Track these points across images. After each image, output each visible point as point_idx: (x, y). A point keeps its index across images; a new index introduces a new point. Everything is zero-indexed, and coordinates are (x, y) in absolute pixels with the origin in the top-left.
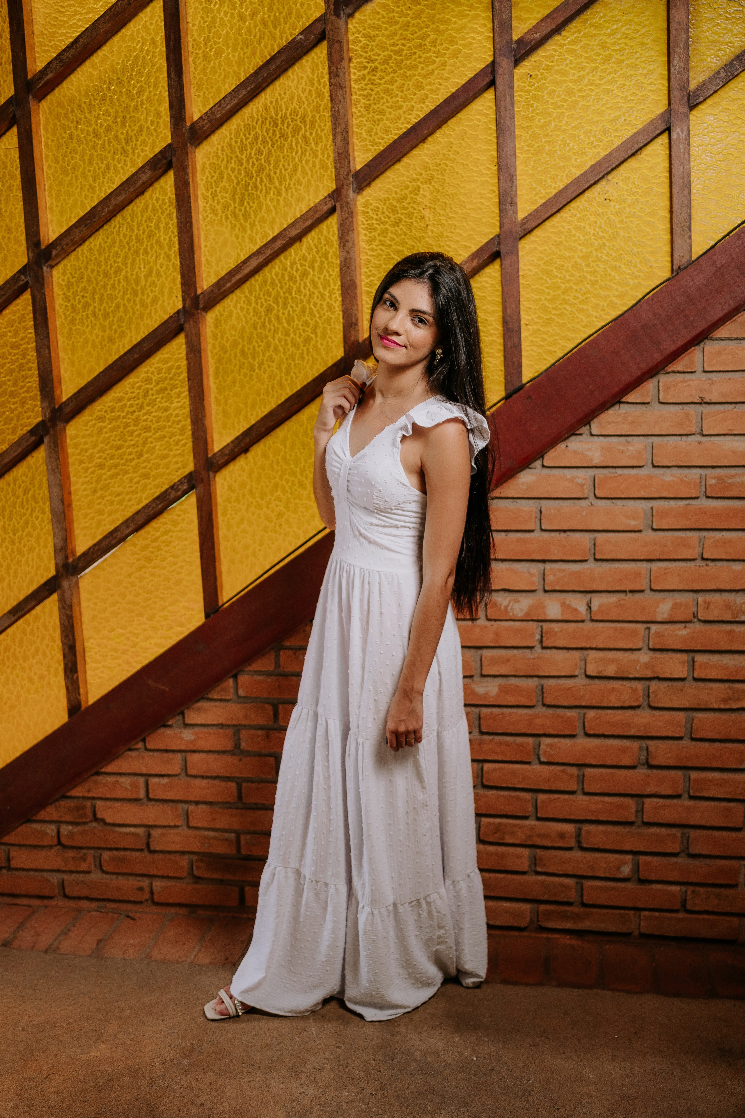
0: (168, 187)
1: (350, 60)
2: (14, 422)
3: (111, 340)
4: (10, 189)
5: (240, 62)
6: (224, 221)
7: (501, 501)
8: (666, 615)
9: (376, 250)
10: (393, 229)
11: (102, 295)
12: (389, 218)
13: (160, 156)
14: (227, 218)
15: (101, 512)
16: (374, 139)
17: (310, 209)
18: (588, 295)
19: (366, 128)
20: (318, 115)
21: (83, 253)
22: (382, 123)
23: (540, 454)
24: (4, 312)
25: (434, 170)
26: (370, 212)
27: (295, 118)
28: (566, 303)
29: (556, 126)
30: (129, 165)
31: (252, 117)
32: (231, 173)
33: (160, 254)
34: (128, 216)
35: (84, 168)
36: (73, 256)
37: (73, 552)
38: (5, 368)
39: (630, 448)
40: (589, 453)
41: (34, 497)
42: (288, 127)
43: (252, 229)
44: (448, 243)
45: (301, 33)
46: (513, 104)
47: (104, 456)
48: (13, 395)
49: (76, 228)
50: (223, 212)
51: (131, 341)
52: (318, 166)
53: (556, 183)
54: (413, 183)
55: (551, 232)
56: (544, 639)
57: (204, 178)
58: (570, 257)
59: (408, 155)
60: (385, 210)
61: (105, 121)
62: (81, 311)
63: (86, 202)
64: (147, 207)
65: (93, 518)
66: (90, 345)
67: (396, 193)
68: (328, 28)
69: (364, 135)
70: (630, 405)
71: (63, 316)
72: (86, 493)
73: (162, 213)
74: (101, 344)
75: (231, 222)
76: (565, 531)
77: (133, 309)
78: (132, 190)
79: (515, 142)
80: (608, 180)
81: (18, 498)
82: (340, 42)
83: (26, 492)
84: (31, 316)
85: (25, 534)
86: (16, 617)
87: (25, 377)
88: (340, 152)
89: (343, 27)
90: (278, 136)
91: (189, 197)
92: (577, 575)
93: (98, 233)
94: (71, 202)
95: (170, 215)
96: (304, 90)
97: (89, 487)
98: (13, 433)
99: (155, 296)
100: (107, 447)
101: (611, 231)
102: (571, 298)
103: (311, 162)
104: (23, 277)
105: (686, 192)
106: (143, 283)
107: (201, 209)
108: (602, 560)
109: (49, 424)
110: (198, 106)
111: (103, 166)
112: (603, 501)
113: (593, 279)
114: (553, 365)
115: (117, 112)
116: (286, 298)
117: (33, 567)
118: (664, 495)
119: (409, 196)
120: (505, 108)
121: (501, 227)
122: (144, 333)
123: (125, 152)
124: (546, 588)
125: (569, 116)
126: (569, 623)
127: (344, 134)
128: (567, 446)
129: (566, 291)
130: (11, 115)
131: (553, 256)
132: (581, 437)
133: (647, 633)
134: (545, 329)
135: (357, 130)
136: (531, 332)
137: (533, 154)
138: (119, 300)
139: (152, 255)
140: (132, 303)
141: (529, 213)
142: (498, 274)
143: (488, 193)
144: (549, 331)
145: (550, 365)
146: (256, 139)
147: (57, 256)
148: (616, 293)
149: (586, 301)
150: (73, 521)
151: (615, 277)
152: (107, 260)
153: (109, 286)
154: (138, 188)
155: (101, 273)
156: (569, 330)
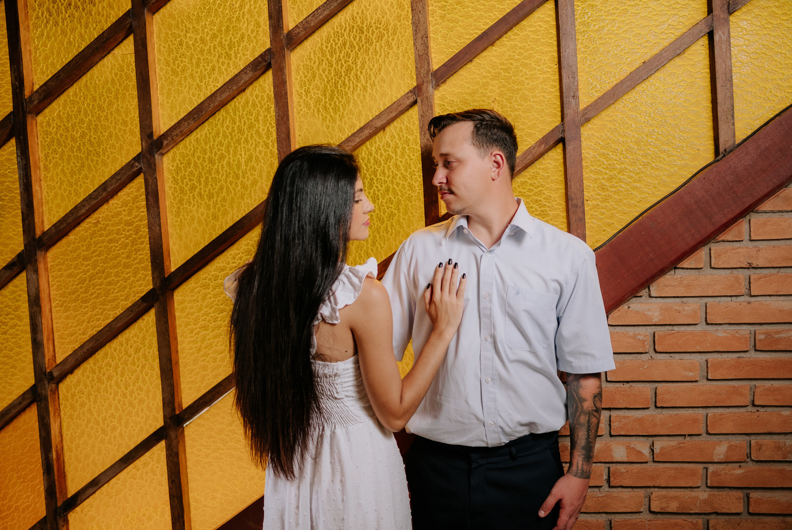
0: (266, 85)
2: (127, 289)
3: (215, 217)
4: (126, 88)
6: (316, 114)
8: (722, 456)
11: (207, 178)
13: (260, 59)
14: (319, 111)
16: (449, 44)
17: (394, 103)
18: (641, 175)
19: (441, 34)
21: (191, 142)
22: (455, 29)
24: (119, 194)
25: (501, 69)
26: (446, 105)
27: (379, 26)
28: (622, 182)
29: (608, 30)
30: (232, 67)
31: (340, 25)
32: (321, 72)
33: (259, 143)
34: (231, 111)
35: (192, 70)
36: (181, 145)
37: (180, 405)
38: (120, 242)
39: (686, 308)
40: (649, 313)
41: (145, 356)
42: (372, 34)
43: (341, 120)
47: (208, 318)
48: (126, 266)
49: (185, 121)
50: (315, 107)
51: (233, 218)
52: (399, 67)
53: (610, 79)
54: (483, 80)
55: (607, 121)
56: (612, 479)
57: (299, 78)
58: (623, 142)
59: (479, 56)
61: (211, 30)
62: (188, 192)
63: (194, 99)
64: (247, 102)
65: (198, 373)
66: (196, 222)
67: (468, 88)
69: (440, 40)
70: (684, 270)
71: (172, 197)
72: (191, 351)
73: (261, 107)
74: (206, 221)
75: (322, 115)
76: (628, 382)
77: (235, 190)
78: (235, 88)
79: (575, 45)
81: (130, 356)
83: (137, 350)
84: (144, 197)
85: (135, 388)
87: (137, 251)
88: (420, 54)
90: (364, 41)
91: (286, 93)
92: (641, 421)
93: (203, 125)
94: (180, 99)
95: (268, 109)
97: (194, 346)
98: (126, 299)
99: (255, 179)
100: (211, 311)
101: (660, 119)
102: (625, 177)
103: (393, 63)
104: (137, 164)
105: (728, 86)
106: (243, 167)
107: (295, 104)
108: (663, 408)
109: (159, 292)
110: (293, 17)
111: (209, 68)
112: (662, 355)
113: (645, 161)
114: (615, 236)
115: (221, 22)
116: (372, 179)
117: (142, 418)
118: (718, 350)
119: (480, 91)
120: (567, 16)
121: (565, 115)
122: (244, 210)
123: (228, 56)
124: (612, 434)
125: (620, 22)
126: (634, 465)
127: (424, 38)
128: (629, 307)
129: (621, 171)
130: (128, 26)
131: (609, 141)
132: (641, 299)
133: (705, 472)
134: (604, 205)
135: (434, 36)
136: (590, 207)
137: (589, 54)
138: (222, 182)
139: (252, 144)
140: (234, 185)
141: (588, 104)
142: (561, 157)
143: (550, 88)
144: (607, 206)
145: (610, 236)
146: (344, 44)
147: (167, 145)
148: (666, 173)
149: (639, 180)
150: (179, 376)
151: (664, 159)
152: (212, 148)
153: (214, 171)
154: (241, 86)
155: (207, 159)
156: (625, 205)
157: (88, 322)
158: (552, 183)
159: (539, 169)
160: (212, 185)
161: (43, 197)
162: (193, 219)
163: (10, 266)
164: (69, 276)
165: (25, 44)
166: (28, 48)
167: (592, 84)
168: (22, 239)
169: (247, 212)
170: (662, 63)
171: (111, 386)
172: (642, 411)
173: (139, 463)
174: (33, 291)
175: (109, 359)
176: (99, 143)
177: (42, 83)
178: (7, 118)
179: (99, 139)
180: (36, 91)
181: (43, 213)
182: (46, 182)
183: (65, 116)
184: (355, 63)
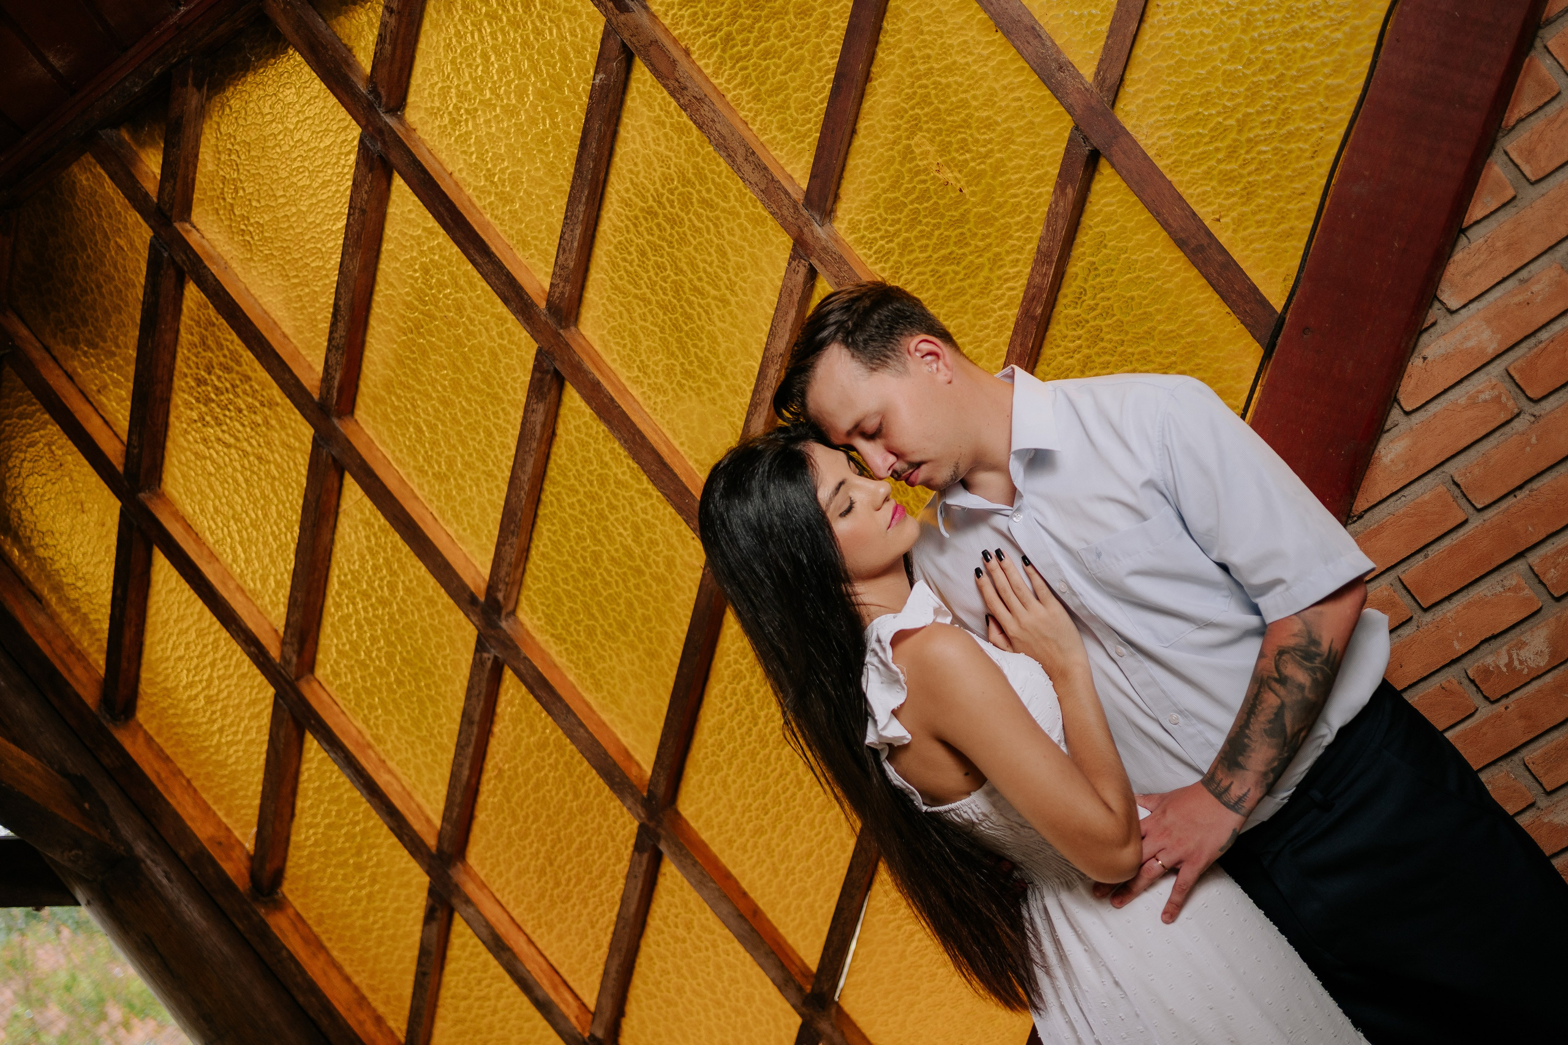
0: (578, 403)
1: (687, 53)
2: (610, 844)
3: (653, 655)
4: (394, 550)
5: (551, 169)
6: (682, 394)
7: (1376, 510)
9: (914, 278)
10: (915, 233)
11: (599, 604)
12: (898, 221)
13: (538, 375)
14: (681, 386)
15: (802, 893)
16: (797, 132)
17: (781, 293)
18: (1283, 106)
19: (775, 125)
21: (538, 567)
22: (791, 101)
23: (1389, 398)
24: (499, 710)
25: (913, 108)
26: (866, 233)
27: (672, 186)
28: (1257, 143)
30: (510, 412)
31: (617, 229)
32: (642, 323)
33: (632, 497)
34: (558, 477)
35: (462, 456)
36: (528, 580)
37: (805, 970)
38: (550, 781)
39: (1535, 288)
40: (1470, 344)
42: (672, 206)
43: (723, 376)
44: (1012, 191)
45: (596, 72)
47: (753, 814)
48: (584, 810)
49: (504, 543)
50: (671, 383)
51: (678, 639)
52: (750, 227)
54: (896, 148)
55: (1154, 59)
57: (615, 356)
58: (1209, 73)
59: (861, 115)
60: (884, 216)
61: (444, 378)
62: (588, 643)
63: (495, 498)
64: (571, 448)
65: (798, 908)
66: (631, 681)
67: (882, 180)
68: (626, 36)
69: (781, 137)
70: (1485, 223)
71: (572, 665)
72: (764, 880)
73: (596, 442)
74: (644, 669)
75: (691, 388)
76: (1520, 487)
77: (650, 595)
78: (534, 445)
81: (684, 941)
82: (655, 42)
83: (689, 927)
84: (531, 697)
85: (726, 984)
87: (581, 779)
88: (763, 187)
89: (645, 19)
90: (668, 227)
91: (612, 399)
93: (537, 529)
94: (476, 512)
95: (607, 437)
96: (656, 140)
97: (764, 869)
98: (619, 860)
99: (666, 557)
102: (1258, 131)
103: (736, 228)
104: (486, 655)
106: (637, 551)
107: (640, 399)
109: (652, 825)
110: (540, 270)
111: (482, 437)
112: (1551, 399)
113: (1273, 76)
115: (449, 355)
119: (903, 170)
121: (1069, 110)
123: (496, 398)
124: (1556, 595)
127: (751, 158)
128: (1425, 358)
129: (1242, 125)
130: (330, 460)
131: (1182, 91)
132: (1437, 327)
134: (1253, 206)
135: (766, 137)
136: (1232, 227)
138: (625, 594)
139: (624, 506)
140: (644, 588)
141: (1096, 62)
142: (1117, 181)
143: (1016, 77)
144: (1260, 205)
145: (1301, 253)
146: (643, 253)
147: (507, 598)
148: (1326, 70)
149: (1286, 117)
150: (775, 930)
151: (1305, 48)
152: (572, 554)
153: (600, 586)
154: (542, 434)
155: (578, 576)
156: (1291, 179)
157: (592, 926)
158: (1135, 234)
159: (1097, 225)
161: (404, 783)
162: (624, 679)
163: (430, 917)
164: (520, 874)
165: (224, 584)
166: (232, 586)
168: (417, 866)
169: (690, 614)
171: (691, 1002)
174: (485, 932)
175: (659, 964)
176: (419, 654)
177: (283, 622)
178: (276, 704)
179: (415, 650)
180: (283, 643)
181: (419, 806)
182: (392, 759)
183: (347, 647)
184: (679, 271)
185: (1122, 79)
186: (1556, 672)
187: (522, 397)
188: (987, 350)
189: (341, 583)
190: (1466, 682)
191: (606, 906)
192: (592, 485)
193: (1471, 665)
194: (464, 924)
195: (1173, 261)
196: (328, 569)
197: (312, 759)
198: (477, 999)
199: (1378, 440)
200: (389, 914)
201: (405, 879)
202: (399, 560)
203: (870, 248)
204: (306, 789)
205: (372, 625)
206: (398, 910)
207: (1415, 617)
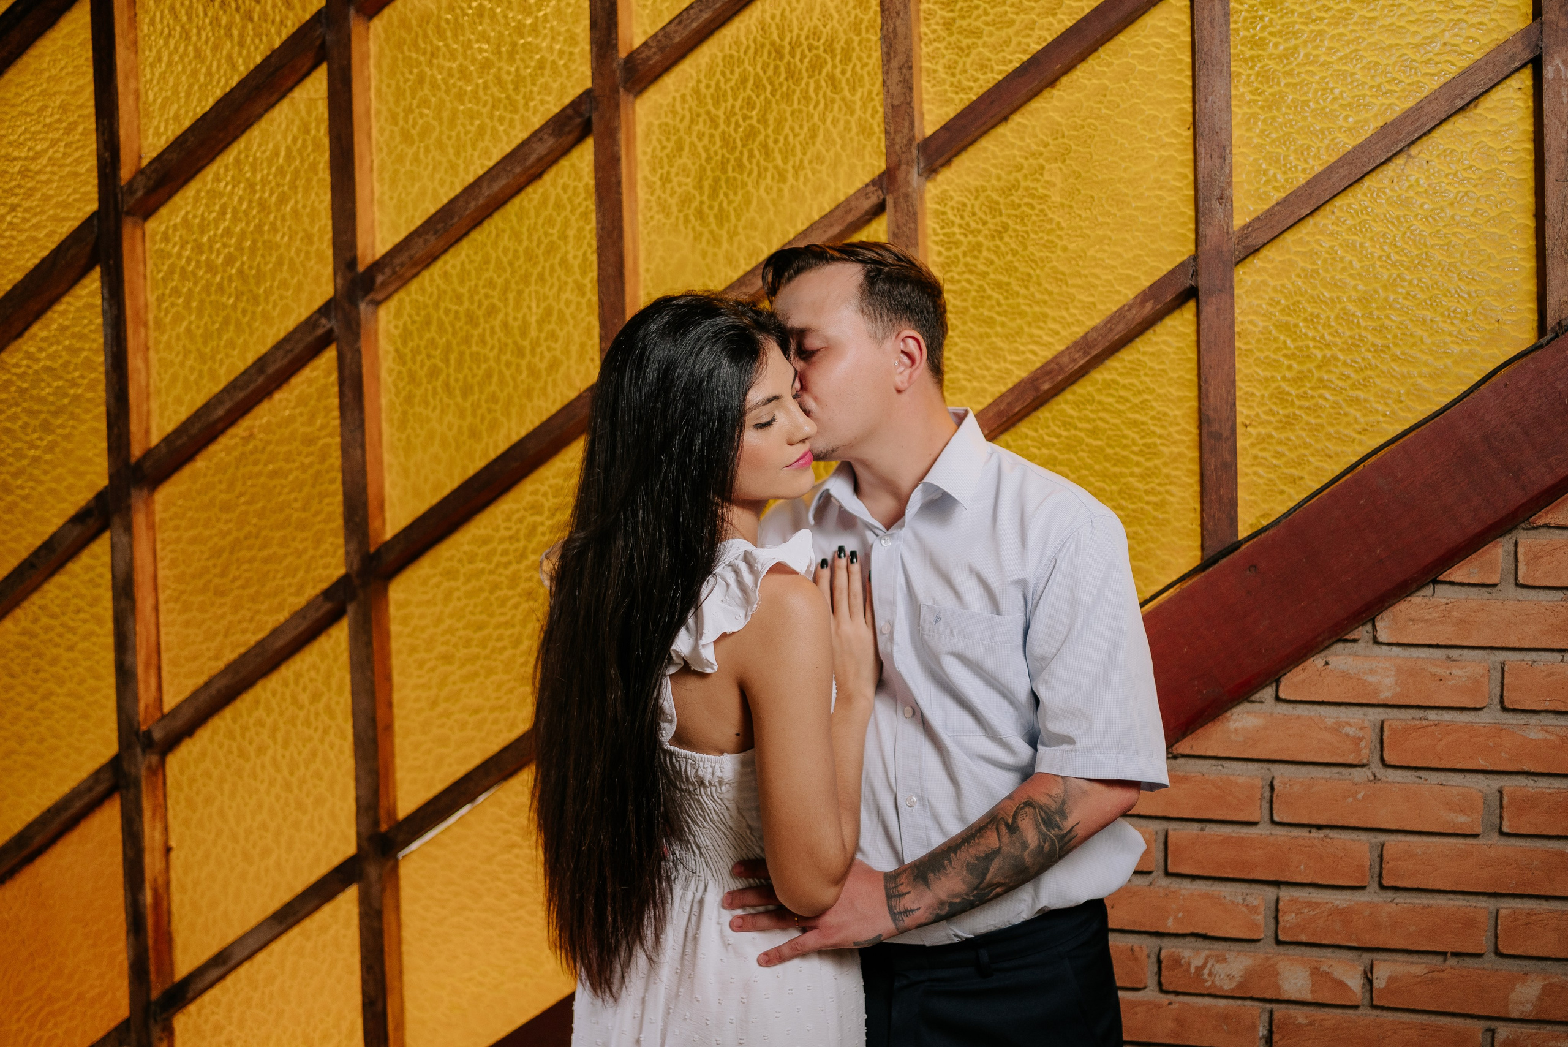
0: (583, 165)
2: (301, 574)
3: (475, 434)
4: (314, 167)
6: (681, 227)
7: (1192, 761)
8: (1529, 1007)
9: (959, 281)
10: (991, 244)
11: (462, 354)
12: (985, 223)
13: (570, 112)
14: (687, 220)
15: (443, 741)
16: (959, 82)
17: (838, 206)
18: (1369, 373)
19: (945, 61)
20: (856, 39)
21: (432, 280)
22: (974, 52)
23: (1273, 676)
24: (295, 380)
25: (1071, 138)
26: (949, 212)
27: (815, 43)
28: (1325, 387)
29: (1307, 55)
30: (517, 127)
31: (737, 43)
32: (695, 140)
33: (566, 283)
34: (513, 217)
35: (441, 133)
36: (414, 286)
37: (392, 811)
38: (291, 478)
39: (1455, 672)
40: (1371, 679)
41: (329, 710)
42: (801, 61)
43: (731, 240)
44: (1097, 271)
46: (1227, 14)
47: (454, 640)
48: (302, 526)
49: (420, 236)
50: (680, 211)
51: (508, 437)
52: (854, 130)
53: (1306, 161)
54: (1031, 160)
55: (1296, 253)
56: (1276, 1037)
57: (649, 150)
58: (1332, 299)
59: (1023, 110)
60: (977, 210)
61: (480, 51)
62: (425, 381)
63: (442, 191)
64: (546, 201)
65: (429, 752)
66: (437, 442)
67: (999, 178)
69: (942, 73)
70: (1456, 588)
71: (393, 390)
72: (418, 705)
73: (572, 211)
74: (456, 441)
75: (694, 229)
76: (1319, 827)
77: (514, 379)
78: (518, 170)
79: (1229, 84)
80: (1410, 156)
81: (301, 709)
83: (315, 697)
85: (309, 774)
86: (284, 926)
87: (322, 496)
88: (896, 103)
90: (783, 76)
91: (619, 183)
92: (1345, 914)
93: (458, 246)
94: (415, 191)
95: (585, 215)
97: (425, 695)
98: (298, 593)
99: (555, 358)
100: (460, 625)
101: (1416, 252)
102: (1333, 378)
103: (842, 122)
104: (324, 321)
106: (533, 333)
107: (641, 204)
108: (1396, 889)
109: (357, 582)
110: (643, 23)
111: (473, 129)
112: (1399, 772)
113: (1379, 342)
114: (1300, 505)
115: (501, 35)
117: (320, 835)
118: (1526, 769)
119: (1023, 184)
120: (1212, 22)
121: (1198, 242)
122: (532, 422)
123: (512, 105)
124: (1281, 938)
125: (1333, 37)
126: (1326, 1010)
127: (905, 71)
128: (1327, 663)
129: (1325, 363)
130: (318, 43)
131: (1299, 298)
132: (1355, 645)
133: (1489, 1040)
134: (1283, 436)
135: (928, 65)
136: (1252, 440)
137: (1262, 108)
138: (492, 363)
139: (552, 285)
140: (513, 370)
141: (1254, 216)
142: (1191, 330)
143: (1174, 179)
144: (1289, 439)
145: (1292, 504)
146: (744, 81)
147: (384, 284)
148: (1425, 370)
149: (1365, 384)
150: (392, 755)
151: (1422, 339)
152: (473, 292)
153: (475, 339)
154: (531, 167)
155: (462, 315)
156: (1329, 437)
157: (226, 635)
158: (1170, 385)
159: (1144, 353)
160: (470, 369)
161: (152, 381)
162: (431, 437)
163: (80, 517)
164: (193, 541)
165: (127, 78)
166: (132, 85)
167: (1265, 173)
168: (105, 464)
169: (537, 423)
170: (1420, 127)
171: (263, 767)
172: (1349, 892)
173: (312, 923)
174: (122, 568)
175: (261, 712)
176: (260, 278)
177: (155, 154)
178: (87, 223)
179: (259, 270)
180: (141, 172)
181: (149, 413)
182: (157, 352)
183: (197, 221)
184: (763, 120)
185: (1257, 250)
186: (1231, 1002)
187: (537, 122)
188: (974, 388)
189: (237, 161)
190: (1154, 958)
191: (252, 627)
192: (538, 246)
193: (1169, 948)
194: (108, 548)
195: (1184, 432)
196: (236, 138)
197: (79, 297)
198: (62, 625)
199: (1238, 704)
200: (41, 489)
201: (82, 468)
202: (309, 180)
203: (942, 228)
204: (53, 320)
205: (235, 219)
206: (52, 492)
207: (1154, 874)
